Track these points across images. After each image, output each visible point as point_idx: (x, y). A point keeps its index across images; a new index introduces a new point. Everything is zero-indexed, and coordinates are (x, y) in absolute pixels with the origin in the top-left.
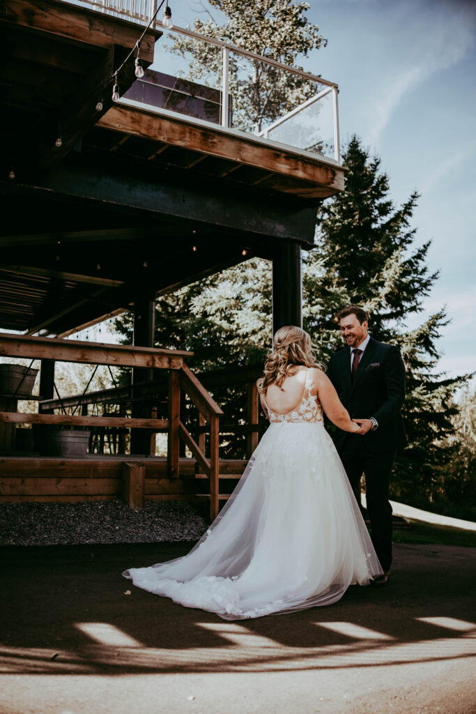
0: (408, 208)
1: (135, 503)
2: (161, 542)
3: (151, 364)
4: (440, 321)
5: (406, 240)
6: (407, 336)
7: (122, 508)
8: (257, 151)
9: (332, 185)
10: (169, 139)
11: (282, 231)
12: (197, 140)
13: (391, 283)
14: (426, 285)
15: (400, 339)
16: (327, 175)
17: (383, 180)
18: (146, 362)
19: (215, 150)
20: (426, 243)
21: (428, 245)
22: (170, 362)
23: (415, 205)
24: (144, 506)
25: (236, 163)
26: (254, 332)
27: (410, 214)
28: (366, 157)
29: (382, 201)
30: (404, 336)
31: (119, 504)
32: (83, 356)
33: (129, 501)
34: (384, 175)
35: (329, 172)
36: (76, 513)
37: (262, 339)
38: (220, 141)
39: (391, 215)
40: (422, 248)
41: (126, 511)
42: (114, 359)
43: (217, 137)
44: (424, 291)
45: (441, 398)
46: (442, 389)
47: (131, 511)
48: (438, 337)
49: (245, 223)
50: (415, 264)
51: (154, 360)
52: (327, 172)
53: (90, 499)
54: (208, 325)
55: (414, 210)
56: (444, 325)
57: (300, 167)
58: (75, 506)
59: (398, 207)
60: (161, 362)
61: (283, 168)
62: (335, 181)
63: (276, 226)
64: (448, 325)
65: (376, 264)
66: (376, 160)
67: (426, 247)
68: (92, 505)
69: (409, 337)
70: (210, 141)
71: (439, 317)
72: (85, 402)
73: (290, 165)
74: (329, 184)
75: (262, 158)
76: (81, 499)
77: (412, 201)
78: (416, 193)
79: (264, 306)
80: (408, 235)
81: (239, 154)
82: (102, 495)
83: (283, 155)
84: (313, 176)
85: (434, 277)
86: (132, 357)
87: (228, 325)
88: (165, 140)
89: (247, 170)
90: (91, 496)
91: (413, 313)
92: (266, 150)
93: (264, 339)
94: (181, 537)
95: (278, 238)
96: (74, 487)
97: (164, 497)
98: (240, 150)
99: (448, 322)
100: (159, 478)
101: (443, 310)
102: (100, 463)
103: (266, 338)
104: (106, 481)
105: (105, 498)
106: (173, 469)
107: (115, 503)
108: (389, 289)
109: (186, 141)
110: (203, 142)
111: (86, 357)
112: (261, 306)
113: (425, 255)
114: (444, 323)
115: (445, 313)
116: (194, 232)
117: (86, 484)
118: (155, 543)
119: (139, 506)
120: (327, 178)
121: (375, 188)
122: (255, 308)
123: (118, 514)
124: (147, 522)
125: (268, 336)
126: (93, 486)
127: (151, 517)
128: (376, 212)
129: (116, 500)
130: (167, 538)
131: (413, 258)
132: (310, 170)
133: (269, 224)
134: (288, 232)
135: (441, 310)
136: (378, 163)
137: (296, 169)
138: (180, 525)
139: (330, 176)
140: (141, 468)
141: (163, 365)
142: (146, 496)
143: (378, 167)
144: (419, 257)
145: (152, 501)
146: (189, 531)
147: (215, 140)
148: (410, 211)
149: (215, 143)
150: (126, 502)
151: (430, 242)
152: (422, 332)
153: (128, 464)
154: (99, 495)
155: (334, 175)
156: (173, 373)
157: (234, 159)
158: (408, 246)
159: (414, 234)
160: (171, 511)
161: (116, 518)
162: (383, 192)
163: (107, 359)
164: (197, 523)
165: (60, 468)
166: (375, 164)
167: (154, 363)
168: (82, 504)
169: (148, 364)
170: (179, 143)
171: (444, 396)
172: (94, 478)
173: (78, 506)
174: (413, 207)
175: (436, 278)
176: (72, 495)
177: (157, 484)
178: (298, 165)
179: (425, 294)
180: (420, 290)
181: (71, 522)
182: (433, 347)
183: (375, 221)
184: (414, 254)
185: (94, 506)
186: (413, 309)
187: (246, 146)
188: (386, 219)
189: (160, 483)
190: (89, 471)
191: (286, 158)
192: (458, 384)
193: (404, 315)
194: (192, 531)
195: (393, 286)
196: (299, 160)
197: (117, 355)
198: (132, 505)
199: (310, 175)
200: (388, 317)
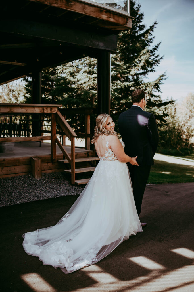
0: (152, 28)
1: (37, 176)
2: (51, 198)
3: (42, 111)
4: (164, 78)
5: (150, 41)
6: (150, 84)
7: (32, 179)
8: (92, 9)
9: (126, 25)
10: (50, 3)
11: (102, 46)
12: (64, 4)
13: (144, 61)
14: (158, 61)
15: (146, 85)
16: (124, 20)
17: (142, 15)
18: (40, 110)
19: (72, 9)
20: (159, 43)
21: (160, 44)
22: (51, 110)
23: (155, 27)
24: (42, 177)
25: (82, 14)
26: (85, 83)
27: (153, 31)
28: (135, 4)
29: (141, 24)
30: (148, 84)
31: (30, 177)
32: (11, 110)
33: (35, 175)
34: (142, 13)
35: (125, 19)
36: (11, 183)
37: (88, 86)
38: (74, 4)
39: (144, 30)
40: (157, 45)
41: (34, 181)
42: (25, 110)
43: (73, 2)
44: (157, 64)
45: (163, 111)
46: (163, 107)
47: (36, 180)
48: (162, 84)
49: (85, 42)
50: (153, 52)
51: (44, 110)
52: (124, 18)
53: (18, 175)
54: (64, 79)
55: (154, 29)
56: (165, 79)
57: (112, 17)
58: (10, 179)
59: (148, 27)
60: (47, 110)
61: (104, 17)
62: (128, 24)
63: (100, 43)
64: (167, 79)
65: (137, 52)
66: (139, 6)
67: (159, 44)
68: (18, 178)
69: (151, 85)
70: (70, 4)
71: (163, 76)
72: (11, 116)
73: (107, 15)
74: (125, 24)
75: (94, 12)
76: (13, 175)
77: (154, 25)
78: (156, 22)
79: (89, 71)
80: (151, 39)
81: (84, 10)
82: (22, 173)
83: (104, 10)
84: (118, 21)
85: (161, 58)
86: (33, 109)
87: (73, 79)
88: (48, 4)
89: (87, 18)
90: (18, 173)
91: (151, 72)
92: (96, 8)
93: (89, 86)
94: (59, 194)
95: (100, 50)
96: (10, 170)
97: (50, 171)
98: (84, 8)
99: (167, 78)
100: (48, 163)
101: (165, 73)
102: (21, 159)
103: (90, 85)
104: (24, 166)
105: (24, 174)
106: (53, 159)
107: (29, 176)
108: (143, 64)
109: (58, 4)
110: (67, 5)
111: (12, 110)
112: (88, 71)
113: (158, 48)
114: (165, 78)
115: (166, 74)
116: (61, 45)
117: (15, 169)
118: (48, 199)
119: (39, 177)
120: (124, 22)
121: (138, 18)
122: (85, 72)
123: (30, 182)
124: (44, 186)
125: (91, 85)
126: (18, 169)
127: (45, 183)
128: (138, 29)
129: (29, 175)
130: (54, 196)
131: (153, 49)
132: (116, 18)
133: (96, 42)
134: (105, 46)
135: (164, 73)
136: (139, 7)
137: (110, 17)
138: (58, 186)
139: (126, 21)
140: (40, 160)
141: (48, 111)
142: (42, 171)
143: (140, 9)
144: (155, 49)
145: (45, 173)
146: (63, 190)
147: (72, 3)
148: (153, 29)
149: (72, 5)
150: (33, 176)
151: (160, 43)
152: (156, 83)
153: (34, 158)
154: (21, 173)
155: (127, 20)
156: (53, 115)
157: (81, 13)
158: (151, 44)
159: (153, 39)
160: (54, 179)
161: (30, 185)
162: (141, 20)
163: (22, 110)
164: (65, 185)
165: (3, 162)
166: (138, 7)
167: (44, 111)
168: (14, 178)
169: (41, 111)
170: (55, 5)
171: (164, 110)
172: (18, 165)
173: (12, 179)
174: (154, 28)
175: (162, 59)
176: (9, 174)
177: (47, 165)
178: (111, 15)
179: (157, 65)
180: (155, 63)
181: (10, 190)
182: (160, 88)
183: (137, 32)
184: (153, 48)
185: (19, 178)
186: (152, 71)
187: (87, 6)
188: (142, 32)
189: (48, 165)
190: (17, 163)
191: (105, 12)
192: (170, 105)
193: (148, 73)
194: (64, 190)
195: (145, 63)
196: (111, 13)
197: (27, 108)
198: (36, 177)
199: (116, 20)
200: (141, 74)
